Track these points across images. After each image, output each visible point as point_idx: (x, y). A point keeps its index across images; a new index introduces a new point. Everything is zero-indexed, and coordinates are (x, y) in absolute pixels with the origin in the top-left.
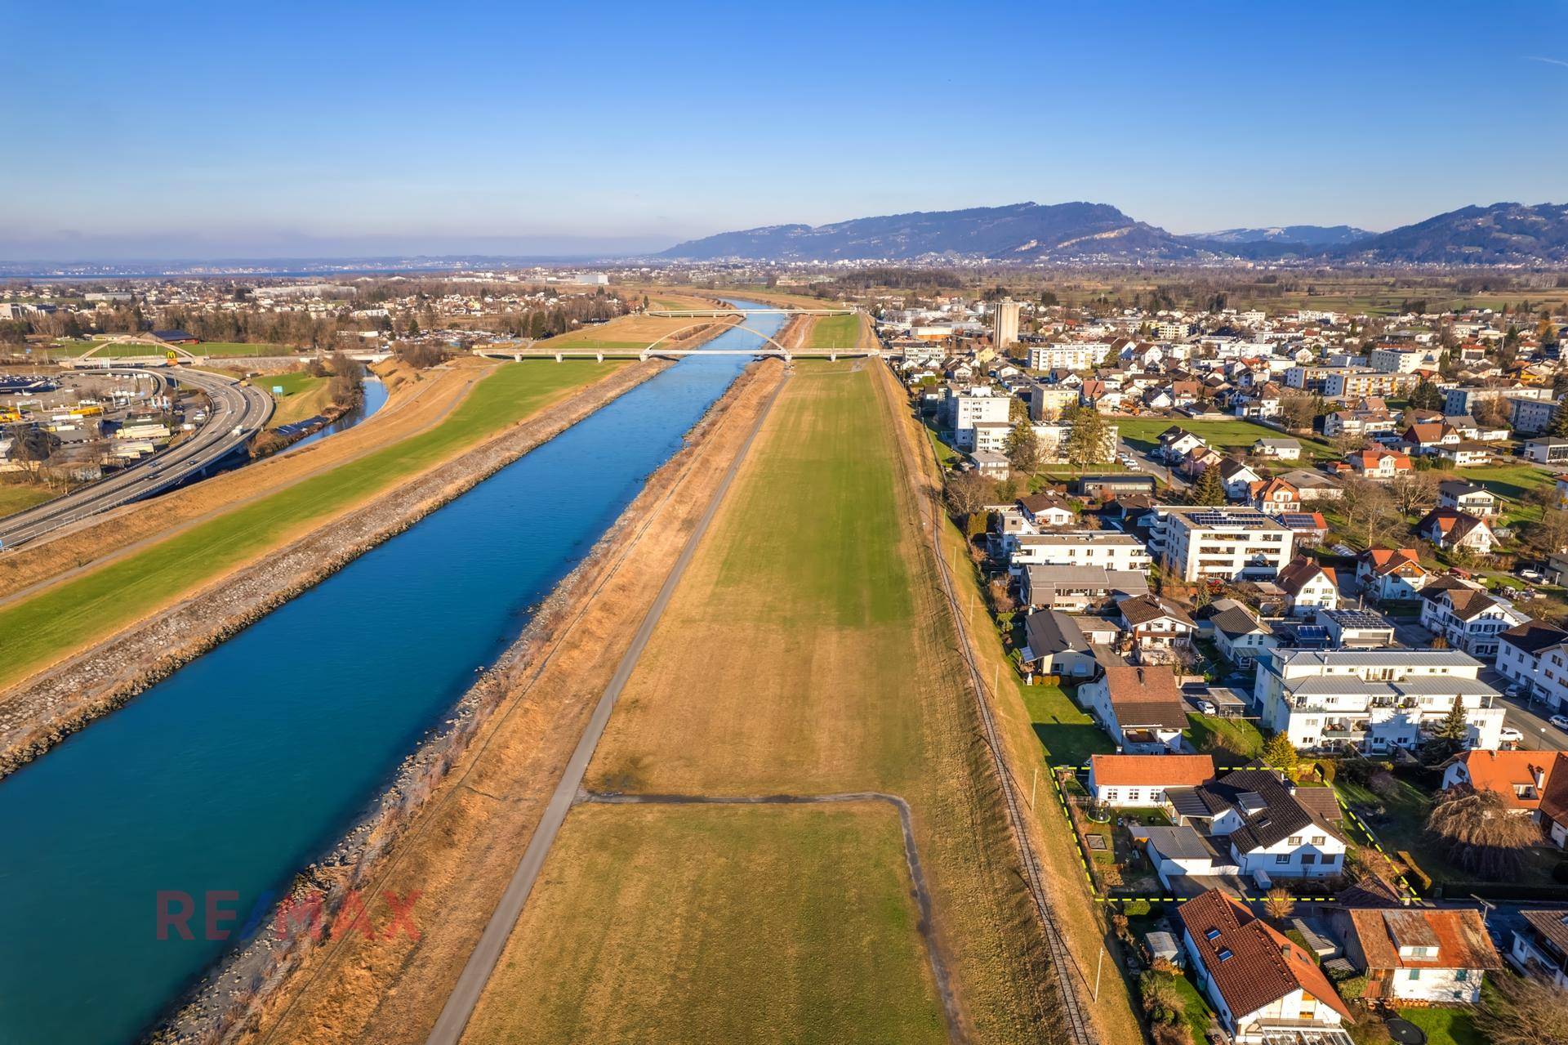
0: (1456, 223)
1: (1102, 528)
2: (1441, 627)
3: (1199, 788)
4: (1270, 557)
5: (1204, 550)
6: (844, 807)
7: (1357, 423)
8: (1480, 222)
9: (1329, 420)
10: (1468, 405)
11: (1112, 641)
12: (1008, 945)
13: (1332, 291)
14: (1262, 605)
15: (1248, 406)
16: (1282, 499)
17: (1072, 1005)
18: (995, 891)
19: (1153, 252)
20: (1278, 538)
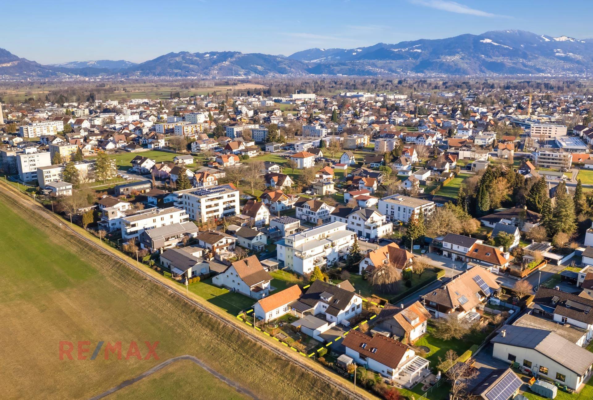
0: (169, 60)
1: (145, 208)
2: (306, 217)
3: (299, 300)
4: (232, 204)
5: (207, 207)
6: (163, 372)
7: (205, 145)
8: (177, 59)
9: (193, 145)
10: (235, 133)
11: (201, 255)
12: (302, 388)
13: (135, 90)
14: (242, 224)
15: (153, 143)
16: (210, 180)
17: (352, 394)
18: (275, 371)
19: (34, 74)
20: (233, 196)
